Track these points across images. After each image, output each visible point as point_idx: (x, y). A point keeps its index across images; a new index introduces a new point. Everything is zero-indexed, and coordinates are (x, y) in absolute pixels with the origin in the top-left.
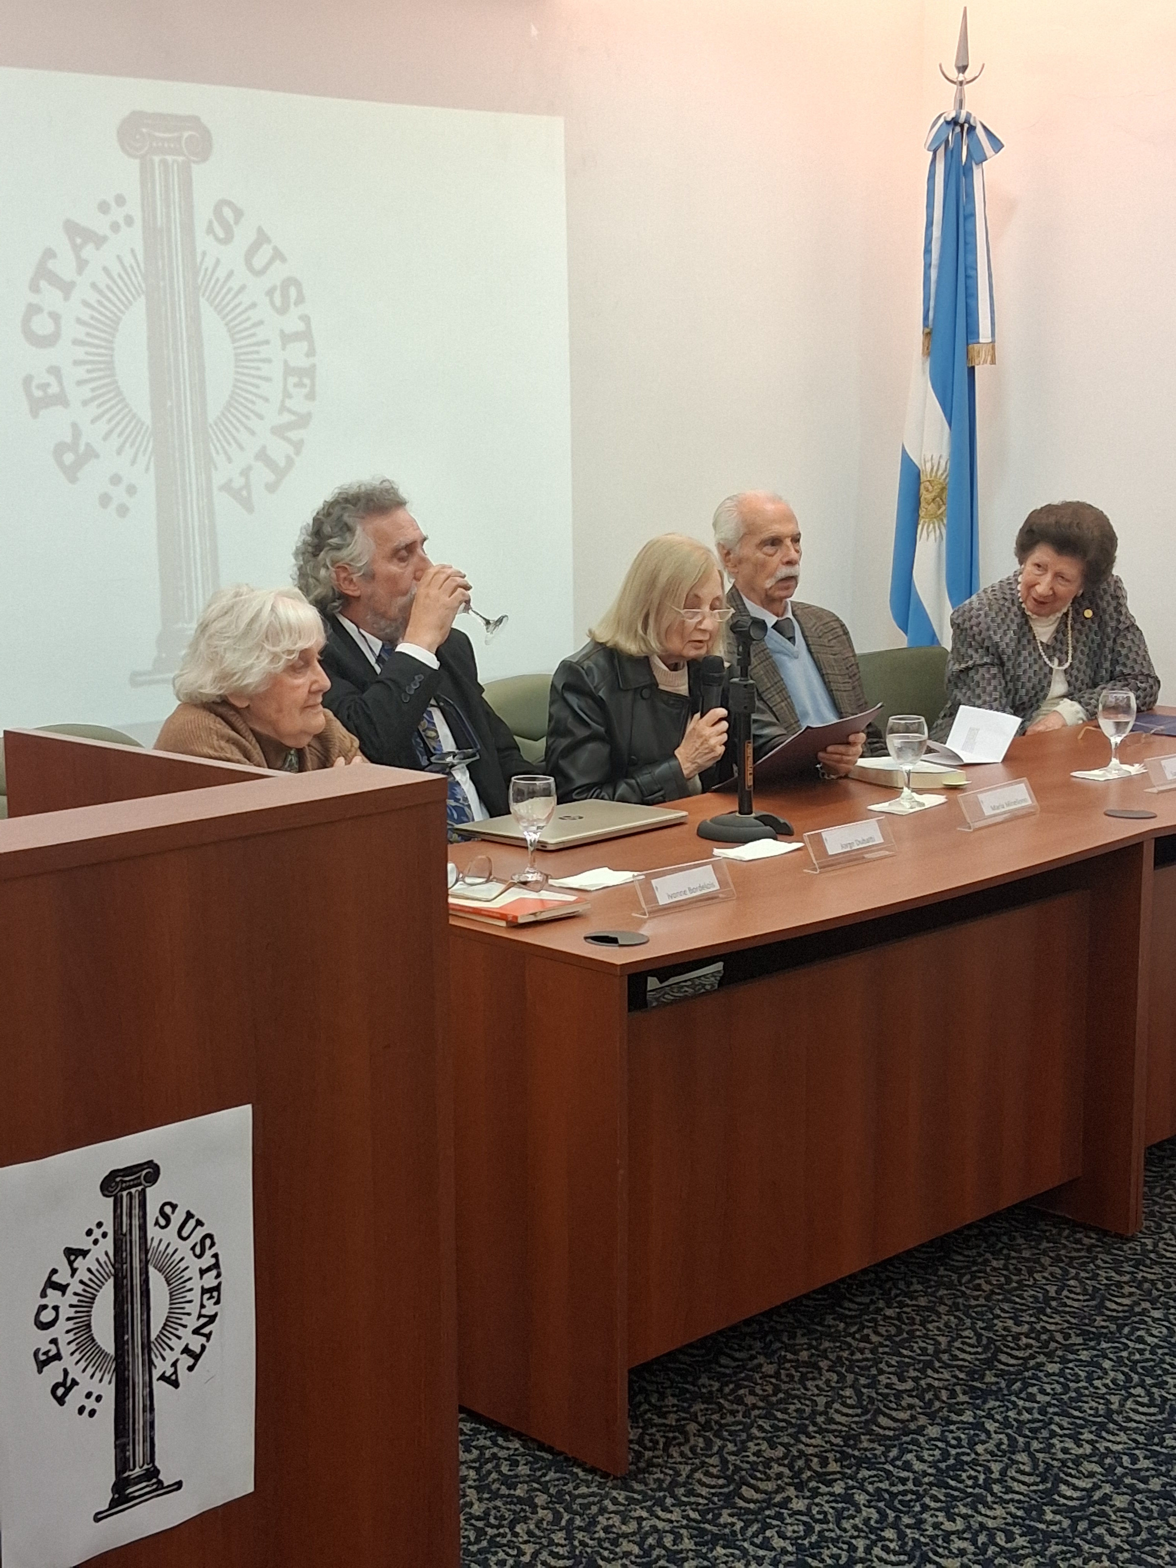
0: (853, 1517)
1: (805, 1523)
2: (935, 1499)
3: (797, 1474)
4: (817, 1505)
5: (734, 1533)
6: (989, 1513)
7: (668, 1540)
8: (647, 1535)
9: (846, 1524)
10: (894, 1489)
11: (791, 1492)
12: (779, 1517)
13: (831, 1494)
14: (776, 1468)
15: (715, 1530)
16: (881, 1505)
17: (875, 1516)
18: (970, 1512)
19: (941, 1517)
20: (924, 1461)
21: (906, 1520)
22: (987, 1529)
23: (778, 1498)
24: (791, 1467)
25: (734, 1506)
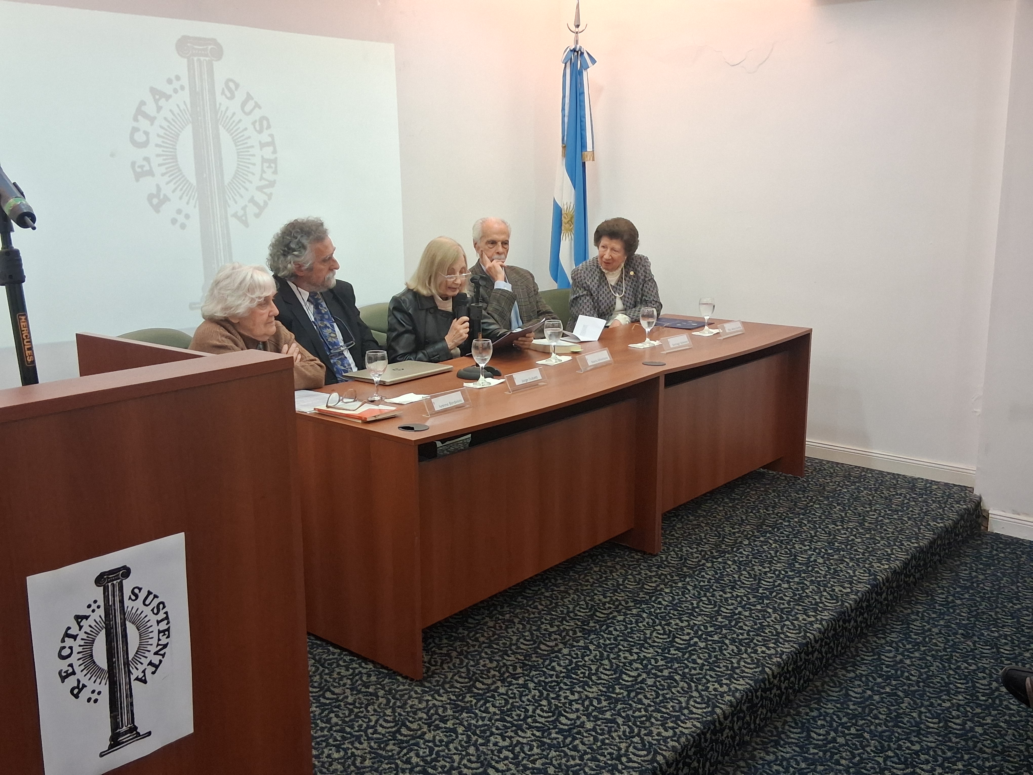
0: (527, 695)
1: (505, 699)
2: (566, 684)
3: (502, 675)
4: (511, 690)
5: (472, 706)
6: (590, 690)
7: (440, 711)
8: (431, 708)
9: (524, 699)
10: (547, 680)
11: (499, 684)
12: (493, 697)
13: (518, 684)
14: (492, 672)
15: (463, 704)
16: (541, 688)
17: (538, 694)
18: (581, 690)
19: (568, 693)
20: (561, 666)
21: (552, 695)
22: (589, 698)
23: (493, 687)
24: (499, 671)
25: (472, 692)
